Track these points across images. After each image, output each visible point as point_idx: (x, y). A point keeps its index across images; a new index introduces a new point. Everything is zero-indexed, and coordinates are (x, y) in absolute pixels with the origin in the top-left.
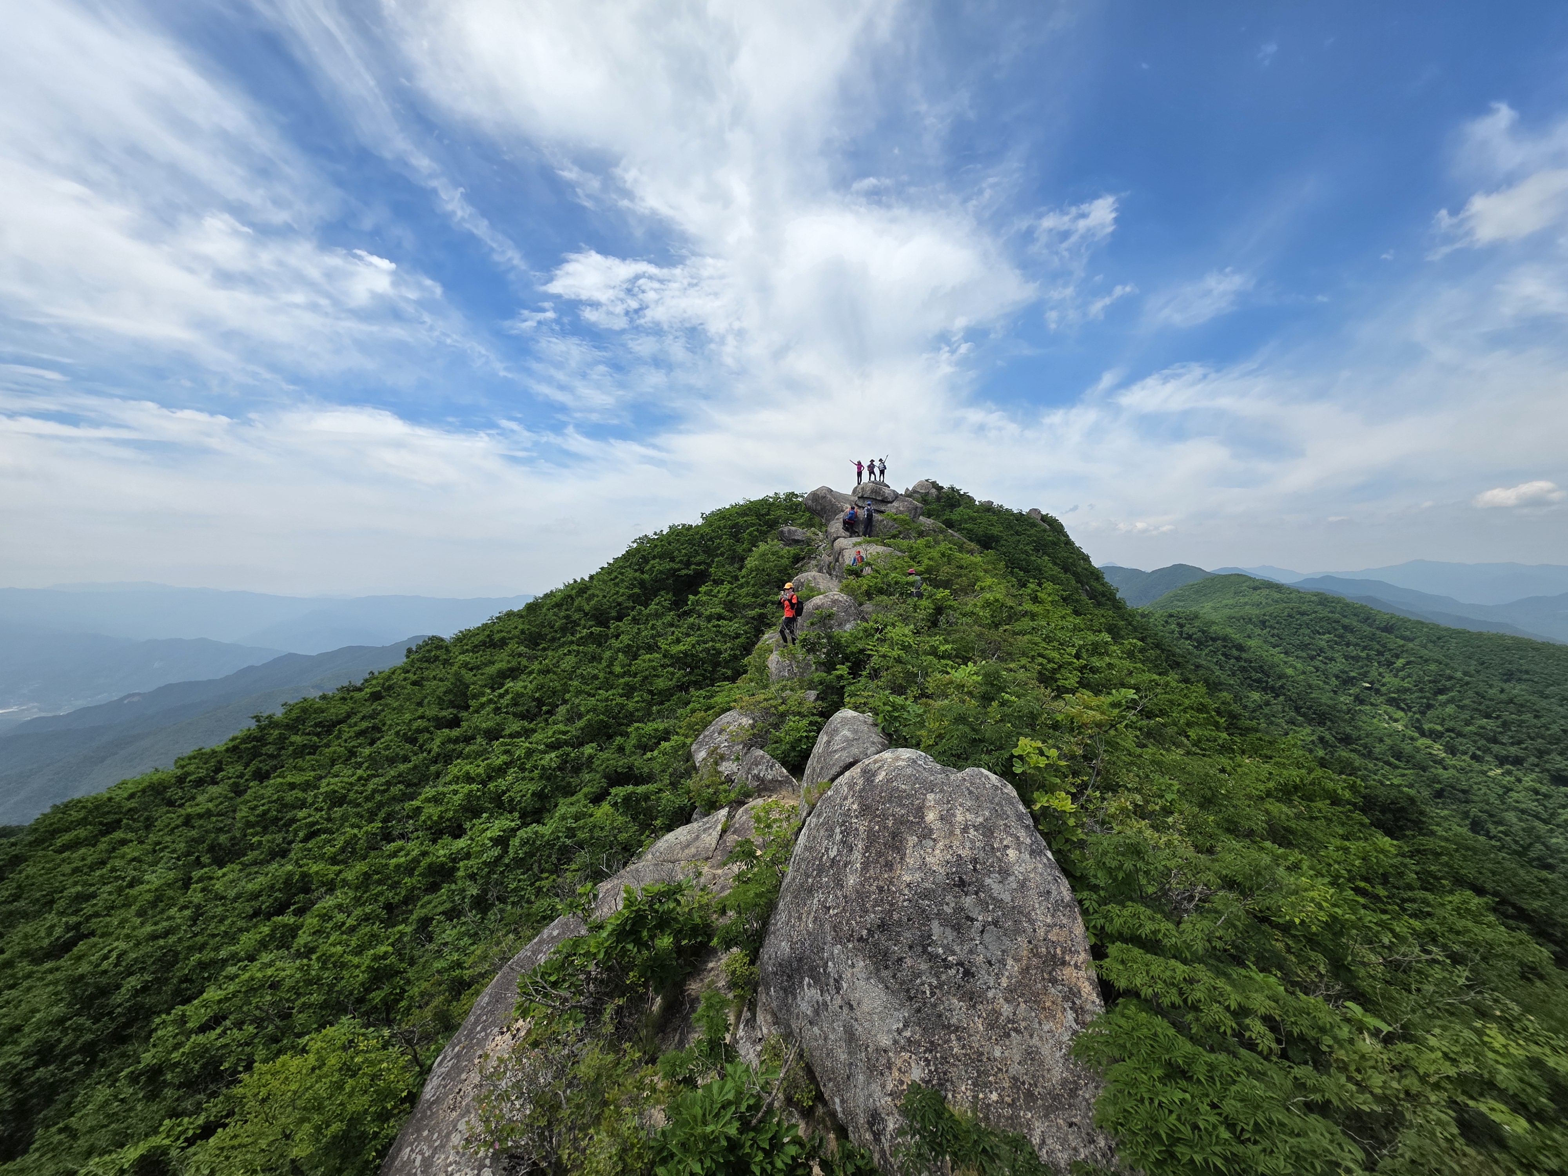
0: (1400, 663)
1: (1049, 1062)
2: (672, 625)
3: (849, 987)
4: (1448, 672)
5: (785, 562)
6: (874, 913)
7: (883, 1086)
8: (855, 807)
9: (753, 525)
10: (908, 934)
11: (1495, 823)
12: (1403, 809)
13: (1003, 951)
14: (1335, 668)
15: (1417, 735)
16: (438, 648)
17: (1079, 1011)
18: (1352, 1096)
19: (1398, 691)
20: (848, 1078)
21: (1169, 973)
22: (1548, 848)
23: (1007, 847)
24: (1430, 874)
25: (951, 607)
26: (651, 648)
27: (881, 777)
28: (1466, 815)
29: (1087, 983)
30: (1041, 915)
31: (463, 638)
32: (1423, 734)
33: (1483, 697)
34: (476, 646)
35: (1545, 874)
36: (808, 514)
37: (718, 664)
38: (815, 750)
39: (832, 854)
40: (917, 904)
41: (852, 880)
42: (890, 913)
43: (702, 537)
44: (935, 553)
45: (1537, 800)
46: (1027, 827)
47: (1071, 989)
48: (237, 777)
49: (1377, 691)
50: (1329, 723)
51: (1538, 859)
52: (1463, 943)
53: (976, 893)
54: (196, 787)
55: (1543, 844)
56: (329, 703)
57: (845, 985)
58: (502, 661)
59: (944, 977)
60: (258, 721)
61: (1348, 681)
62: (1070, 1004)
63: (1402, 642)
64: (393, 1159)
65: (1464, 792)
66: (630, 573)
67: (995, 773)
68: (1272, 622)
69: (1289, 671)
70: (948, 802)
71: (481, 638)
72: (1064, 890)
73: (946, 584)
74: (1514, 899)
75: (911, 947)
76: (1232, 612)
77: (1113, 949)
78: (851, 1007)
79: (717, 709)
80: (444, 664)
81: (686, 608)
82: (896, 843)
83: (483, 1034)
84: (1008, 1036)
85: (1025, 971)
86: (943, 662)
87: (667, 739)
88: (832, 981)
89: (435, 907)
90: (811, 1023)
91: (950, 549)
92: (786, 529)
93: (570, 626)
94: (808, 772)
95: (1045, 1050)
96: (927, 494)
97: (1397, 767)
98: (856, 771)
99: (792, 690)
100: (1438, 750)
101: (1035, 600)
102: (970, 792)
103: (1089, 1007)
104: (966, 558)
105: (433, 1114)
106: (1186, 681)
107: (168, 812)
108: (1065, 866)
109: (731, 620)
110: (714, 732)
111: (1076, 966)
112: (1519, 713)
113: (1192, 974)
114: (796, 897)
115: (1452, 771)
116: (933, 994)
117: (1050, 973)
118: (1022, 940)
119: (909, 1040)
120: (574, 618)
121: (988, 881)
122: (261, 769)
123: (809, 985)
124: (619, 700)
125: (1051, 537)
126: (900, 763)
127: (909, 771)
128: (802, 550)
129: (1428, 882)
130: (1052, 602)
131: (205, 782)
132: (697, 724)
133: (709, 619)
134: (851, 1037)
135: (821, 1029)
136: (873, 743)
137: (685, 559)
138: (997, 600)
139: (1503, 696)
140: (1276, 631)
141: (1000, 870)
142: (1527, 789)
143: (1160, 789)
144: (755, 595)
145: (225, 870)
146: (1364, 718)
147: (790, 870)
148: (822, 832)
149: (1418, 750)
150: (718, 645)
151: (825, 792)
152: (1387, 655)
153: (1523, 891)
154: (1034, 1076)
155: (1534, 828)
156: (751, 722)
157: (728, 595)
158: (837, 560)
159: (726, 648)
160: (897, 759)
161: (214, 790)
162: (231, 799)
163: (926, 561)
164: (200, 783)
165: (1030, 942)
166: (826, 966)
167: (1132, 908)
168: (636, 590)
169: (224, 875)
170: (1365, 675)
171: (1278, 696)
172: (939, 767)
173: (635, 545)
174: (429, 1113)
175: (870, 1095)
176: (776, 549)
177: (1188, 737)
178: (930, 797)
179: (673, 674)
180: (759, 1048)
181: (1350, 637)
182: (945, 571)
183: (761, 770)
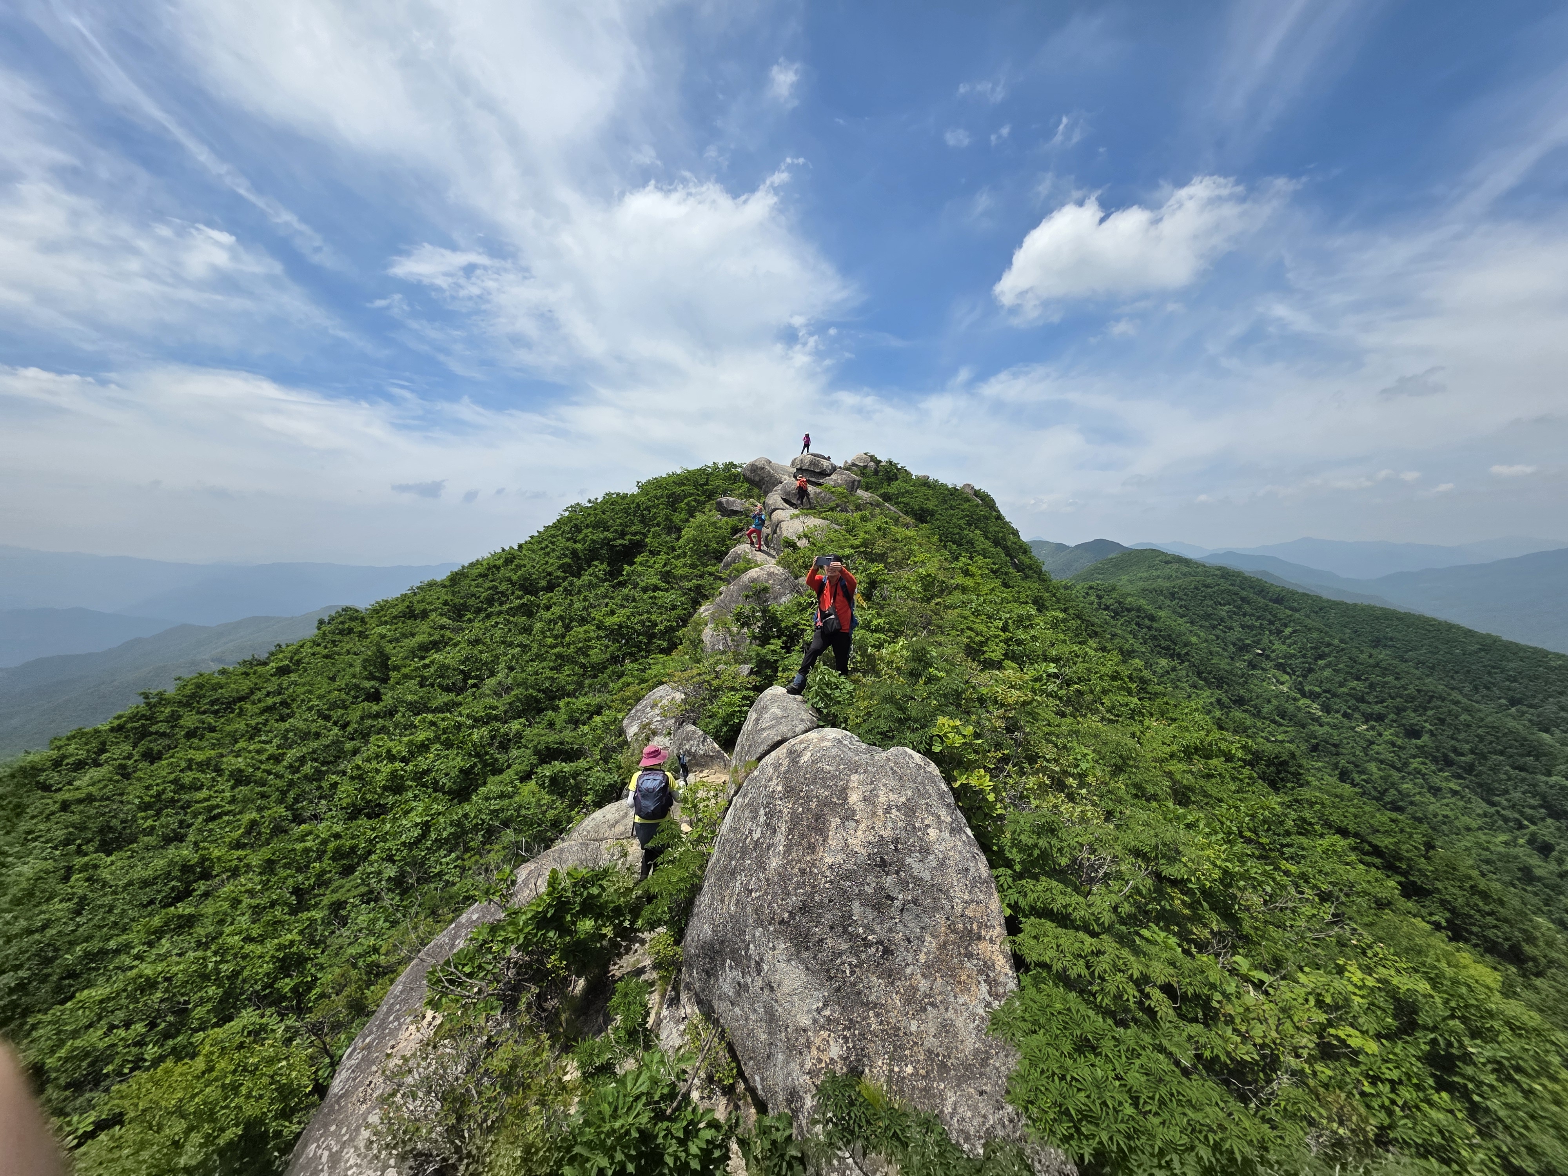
0: (1287, 631)
1: (962, 1033)
2: (605, 596)
3: (770, 969)
4: (1327, 639)
5: (724, 532)
6: (796, 895)
7: (802, 1065)
8: (780, 788)
9: (691, 495)
10: (829, 916)
11: (1359, 772)
12: (1285, 763)
13: (922, 928)
14: (1232, 636)
15: (1299, 696)
16: (352, 619)
17: (992, 983)
18: (1236, 1047)
19: (1285, 657)
20: (768, 1057)
21: (1077, 945)
22: (1400, 792)
23: (928, 826)
24: (1304, 820)
25: (884, 581)
26: (583, 621)
27: (806, 758)
28: (1336, 766)
29: (1001, 957)
30: (959, 893)
31: (379, 610)
32: (1304, 695)
33: (1355, 662)
34: (395, 617)
35: (1394, 815)
36: (746, 485)
37: (654, 636)
38: (744, 728)
39: (756, 836)
40: (838, 887)
41: (774, 863)
42: (812, 895)
43: (638, 505)
44: (870, 526)
45: (1394, 752)
46: (949, 805)
47: (986, 963)
48: (124, 758)
49: (1268, 657)
50: (1225, 687)
51: (1392, 803)
52: (1330, 883)
53: (897, 873)
54: (75, 771)
55: (1396, 789)
56: (229, 677)
57: (766, 967)
58: (423, 633)
59: (863, 956)
60: (147, 697)
61: (1243, 648)
62: (984, 977)
63: (1290, 613)
64: (298, 1157)
65: (1335, 746)
66: (562, 542)
67: (919, 752)
68: (1181, 594)
69: (1194, 639)
70: (872, 783)
71: (401, 607)
72: (982, 867)
73: (881, 558)
74: (1370, 838)
75: (832, 928)
76: (1146, 585)
77: (1028, 924)
78: (772, 989)
79: (650, 683)
80: (359, 636)
81: (621, 579)
82: (819, 825)
83: (396, 1024)
84: (925, 1009)
85: (943, 946)
86: (876, 635)
87: (599, 713)
88: (753, 963)
89: (349, 891)
90: (732, 1004)
91: (886, 523)
92: (724, 500)
93: (496, 597)
94: (737, 748)
95: (960, 1022)
96: (865, 467)
97: (1281, 725)
98: (782, 750)
99: (726, 664)
100: (1316, 709)
101: (966, 573)
102: (894, 772)
103: (1002, 979)
104: (900, 532)
105: (341, 1108)
106: (1104, 649)
107: (43, 798)
108: (984, 842)
109: (667, 590)
110: (646, 706)
111: (991, 941)
112: (1384, 675)
113: (1099, 947)
114: (719, 879)
115: (1326, 728)
116: (852, 973)
117: (966, 948)
118: (940, 917)
119: (828, 1019)
120: (500, 589)
121: (908, 860)
122: (152, 749)
123: (731, 967)
124: (548, 673)
125: (983, 512)
126: (826, 744)
127: (834, 751)
128: (740, 521)
129: (1304, 828)
130: (981, 575)
131: (87, 764)
132: (630, 698)
133: (645, 590)
134: (771, 1018)
135: (742, 1009)
136: (802, 720)
137: (620, 528)
138: (929, 575)
139: (1372, 661)
140: (1183, 603)
141: (921, 849)
142: (1386, 742)
143: (1076, 759)
144: (693, 566)
145: (113, 858)
146: (1255, 681)
147: (715, 851)
148: (747, 813)
149: (1299, 709)
150: (653, 617)
151: (751, 771)
152: (1278, 624)
153: (1378, 831)
154: (947, 1048)
155: (1390, 776)
156: (683, 696)
157: (665, 565)
158: (775, 532)
159: (662, 621)
160: (823, 739)
161: (94, 773)
162: (117, 781)
163: (862, 534)
164: (80, 766)
165: (948, 919)
166: (747, 948)
167: (1045, 882)
168: (568, 560)
169: (112, 863)
170: (1258, 642)
171: (1183, 662)
172: (864, 746)
173: (567, 514)
174: (337, 1107)
175: (789, 1074)
176: (713, 520)
177: (1102, 704)
178: (854, 777)
179: (607, 647)
180: (682, 1027)
181: (1247, 608)
182: (880, 546)
183: (692, 746)
